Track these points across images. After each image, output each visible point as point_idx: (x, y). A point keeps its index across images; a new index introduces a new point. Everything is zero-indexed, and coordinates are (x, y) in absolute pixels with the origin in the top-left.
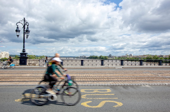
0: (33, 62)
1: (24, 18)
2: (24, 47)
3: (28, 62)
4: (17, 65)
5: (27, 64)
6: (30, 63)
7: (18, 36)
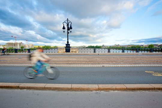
0: (75, 50)
1: (68, 19)
2: (68, 40)
3: (71, 50)
4: (64, 53)
5: (71, 52)
6: (73, 51)
7: (64, 32)
